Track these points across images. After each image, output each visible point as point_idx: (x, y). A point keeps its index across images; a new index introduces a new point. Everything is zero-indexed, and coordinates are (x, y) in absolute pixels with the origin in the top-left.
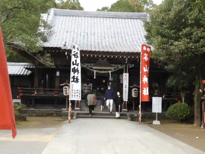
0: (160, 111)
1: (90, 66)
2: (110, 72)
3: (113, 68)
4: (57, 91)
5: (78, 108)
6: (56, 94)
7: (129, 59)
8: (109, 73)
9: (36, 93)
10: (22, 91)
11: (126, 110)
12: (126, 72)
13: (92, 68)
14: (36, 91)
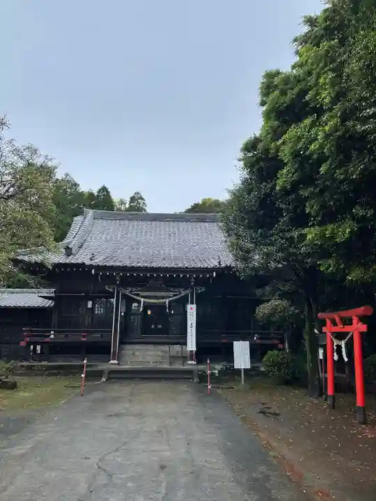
0: (248, 366)
1: (135, 291)
2: (167, 301)
3: (171, 294)
4: (85, 332)
5: (116, 362)
6: (84, 337)
7: (195, 278)
8: (165, 302)
9: (52, 336)
10: (29, 333)
11: (194, 362)
12: (192, 303)
13: (138, 295)
14: (52, 332)
